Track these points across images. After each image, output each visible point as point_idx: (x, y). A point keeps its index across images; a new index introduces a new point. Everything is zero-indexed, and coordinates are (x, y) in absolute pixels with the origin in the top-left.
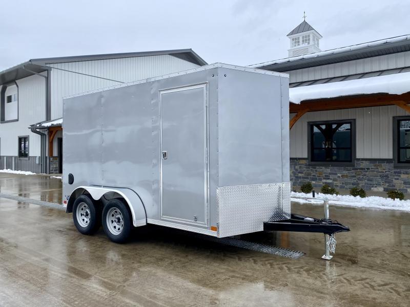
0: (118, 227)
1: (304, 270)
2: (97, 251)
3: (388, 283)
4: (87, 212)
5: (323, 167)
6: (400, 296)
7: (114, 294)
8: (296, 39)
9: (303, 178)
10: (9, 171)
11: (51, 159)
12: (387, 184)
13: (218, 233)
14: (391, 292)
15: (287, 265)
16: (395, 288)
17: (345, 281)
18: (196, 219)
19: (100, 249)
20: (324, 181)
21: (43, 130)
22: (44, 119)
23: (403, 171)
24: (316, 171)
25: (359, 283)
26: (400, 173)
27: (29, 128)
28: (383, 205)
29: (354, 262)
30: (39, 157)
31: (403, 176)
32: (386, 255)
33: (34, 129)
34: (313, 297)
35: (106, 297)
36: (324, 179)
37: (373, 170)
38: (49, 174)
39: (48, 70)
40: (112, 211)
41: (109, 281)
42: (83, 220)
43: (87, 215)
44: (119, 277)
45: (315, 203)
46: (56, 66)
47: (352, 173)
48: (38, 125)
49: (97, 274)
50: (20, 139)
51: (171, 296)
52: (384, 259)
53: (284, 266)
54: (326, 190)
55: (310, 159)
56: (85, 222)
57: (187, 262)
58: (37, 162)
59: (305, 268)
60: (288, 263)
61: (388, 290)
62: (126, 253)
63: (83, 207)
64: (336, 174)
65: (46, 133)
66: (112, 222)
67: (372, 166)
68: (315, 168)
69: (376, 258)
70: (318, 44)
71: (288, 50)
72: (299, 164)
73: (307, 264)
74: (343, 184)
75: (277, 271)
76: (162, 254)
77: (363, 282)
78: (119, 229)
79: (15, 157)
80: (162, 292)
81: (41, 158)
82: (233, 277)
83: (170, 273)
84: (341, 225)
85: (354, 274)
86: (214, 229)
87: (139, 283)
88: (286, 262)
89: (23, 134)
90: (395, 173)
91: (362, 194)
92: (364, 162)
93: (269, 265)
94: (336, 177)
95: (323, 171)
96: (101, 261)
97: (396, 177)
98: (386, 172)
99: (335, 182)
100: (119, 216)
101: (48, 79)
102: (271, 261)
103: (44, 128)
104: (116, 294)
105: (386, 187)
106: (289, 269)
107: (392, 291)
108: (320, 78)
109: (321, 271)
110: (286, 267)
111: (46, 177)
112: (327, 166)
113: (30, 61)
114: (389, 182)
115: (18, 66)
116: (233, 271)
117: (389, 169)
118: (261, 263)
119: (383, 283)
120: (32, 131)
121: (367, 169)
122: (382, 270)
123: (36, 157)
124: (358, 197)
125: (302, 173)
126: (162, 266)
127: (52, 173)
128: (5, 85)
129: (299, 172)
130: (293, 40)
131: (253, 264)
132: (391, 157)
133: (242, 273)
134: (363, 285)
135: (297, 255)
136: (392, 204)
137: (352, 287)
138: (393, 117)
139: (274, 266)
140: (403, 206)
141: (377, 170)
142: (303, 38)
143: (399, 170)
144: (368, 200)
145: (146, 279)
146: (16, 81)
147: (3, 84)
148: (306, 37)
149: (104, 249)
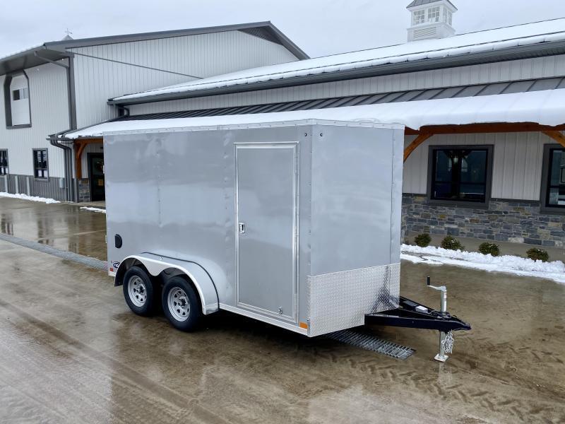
0: (182, 310)
1: (412, 379)
2: (158, 344)
3: (511, 399)
4: (141, 288)
5: (447, 208)
6: (523, 420)
7: (186, 414)
8: (419, 13)
9: (419, 220)
10: (23, 196)
11: (80, 182)
12: (529, 234)
13: (309, 332)
14: (513, 414)
15: (391, 370)
16: (517, 409)
17: (460, 396)
18: (281, 312)
19: (162, 341)
20: (447, 226)
21: (67, 142)
22: (68, 128)
23: (551, 217)
24: (437, 212)
25: (475, 400)
26: (547, 220)
27: (47, 139)
28: (520, 269)
29: (473, 366)
30: (64, 179)
31: (551, 224)
32: (513, 355)
33: (54, 140)
34: (420, 420)
35: (178, 418)
36: (447, 223)
37: (512, 214)
38: (78, 202)
39: (70, 57)
40: (175, 291)
41: (178, 393)
42: (137, 297)
43: (142, 291)
44: (189, 387)
45: (433, 263)
46: (80, 50)
47: (485, 217)
48: (60, 136)
49: (164, 382)
50: (35, 152)
51: (254, 417)
52: (510, 360)
53: (388, 371)
54: (448, 245)
55: (429, 195)
56: (139, 299)
57: (270, 364)
58: (61, 186)
59: (414, 374)
60: (393, 367)
61: (510, 412)
62: (195, 348)
63: (136, 280)
64: (463, 218)
65: (71, 146)
66: (175, 304)
67: (511, 209)
68: (435, 208)
69: (500, 360)
70: (451, 20)
71: (408, 29)
72: (415, 202)
73: (416, 368)
74: (471, 231)
75: (380, 379)
76: (239, 351)
77: (481, 398)
78: (184, 314)
79: (30, 177)
80: (243, 411)
81: (65, 180)
82: (326, 388)
83: (251, 382)
84: (460, 321)
85: (471, 385)
86: (303, 325)
87: (214, 397)
88: (391, 365)
89: (39, 146)
90: (541, 219)
91: (495, 251)
92: (501, 203)
93: (370, 369)
94: (463, 221)
95: (445, 213)
96: (166, 361)
97: (541, 226)
98: (529, 217)
99: (462, 228)
100: (184, 298)
101: (70, 70)
102: (372, 364)
103: (68, 139)
104: (189, 413)
105: (527, 237)
106: (394, 376)
107: (513, 412)
108: (449, 85)
109: (433, 380)
110: (391, 372)
111: (74, 207)
112: (451, 206)
113: (44, 45)
114: (532, 232)
115: (27, 51)
116: (326, 379)
117: (534, 214)
118: (360, 365)
119: (504, 400)
120: (52, 144)
121: (505, 212)
122: (506, 379)
123: (58, 178)
124: (489, 255)
125: (418, 214)
126: (240, 370)
127: (82, 201)
128: (10, 75)
129: (414, 213)
130: (415, 14)
131: (350, 368)
132: (537, 198)
133: (337, 382)
134: (481, 402)
135: (404, 353)
136: (532, 268)
137: (467, 406)
138: (545, 145)
139: (375, 371)
140: (545, 271)
141: (516, 214)
142: (430, 11)
143: (546, 216)
144: (502, 261)
145: (222, 391)
146: (26, 70)
147: (7, 73)
148: (434, 11)
149: (166, 342)
